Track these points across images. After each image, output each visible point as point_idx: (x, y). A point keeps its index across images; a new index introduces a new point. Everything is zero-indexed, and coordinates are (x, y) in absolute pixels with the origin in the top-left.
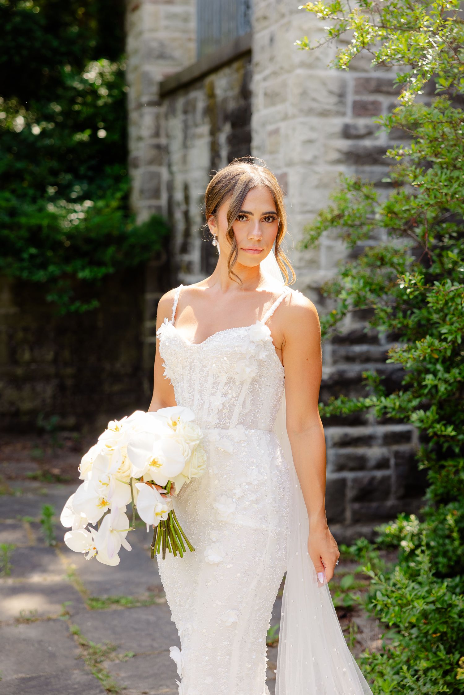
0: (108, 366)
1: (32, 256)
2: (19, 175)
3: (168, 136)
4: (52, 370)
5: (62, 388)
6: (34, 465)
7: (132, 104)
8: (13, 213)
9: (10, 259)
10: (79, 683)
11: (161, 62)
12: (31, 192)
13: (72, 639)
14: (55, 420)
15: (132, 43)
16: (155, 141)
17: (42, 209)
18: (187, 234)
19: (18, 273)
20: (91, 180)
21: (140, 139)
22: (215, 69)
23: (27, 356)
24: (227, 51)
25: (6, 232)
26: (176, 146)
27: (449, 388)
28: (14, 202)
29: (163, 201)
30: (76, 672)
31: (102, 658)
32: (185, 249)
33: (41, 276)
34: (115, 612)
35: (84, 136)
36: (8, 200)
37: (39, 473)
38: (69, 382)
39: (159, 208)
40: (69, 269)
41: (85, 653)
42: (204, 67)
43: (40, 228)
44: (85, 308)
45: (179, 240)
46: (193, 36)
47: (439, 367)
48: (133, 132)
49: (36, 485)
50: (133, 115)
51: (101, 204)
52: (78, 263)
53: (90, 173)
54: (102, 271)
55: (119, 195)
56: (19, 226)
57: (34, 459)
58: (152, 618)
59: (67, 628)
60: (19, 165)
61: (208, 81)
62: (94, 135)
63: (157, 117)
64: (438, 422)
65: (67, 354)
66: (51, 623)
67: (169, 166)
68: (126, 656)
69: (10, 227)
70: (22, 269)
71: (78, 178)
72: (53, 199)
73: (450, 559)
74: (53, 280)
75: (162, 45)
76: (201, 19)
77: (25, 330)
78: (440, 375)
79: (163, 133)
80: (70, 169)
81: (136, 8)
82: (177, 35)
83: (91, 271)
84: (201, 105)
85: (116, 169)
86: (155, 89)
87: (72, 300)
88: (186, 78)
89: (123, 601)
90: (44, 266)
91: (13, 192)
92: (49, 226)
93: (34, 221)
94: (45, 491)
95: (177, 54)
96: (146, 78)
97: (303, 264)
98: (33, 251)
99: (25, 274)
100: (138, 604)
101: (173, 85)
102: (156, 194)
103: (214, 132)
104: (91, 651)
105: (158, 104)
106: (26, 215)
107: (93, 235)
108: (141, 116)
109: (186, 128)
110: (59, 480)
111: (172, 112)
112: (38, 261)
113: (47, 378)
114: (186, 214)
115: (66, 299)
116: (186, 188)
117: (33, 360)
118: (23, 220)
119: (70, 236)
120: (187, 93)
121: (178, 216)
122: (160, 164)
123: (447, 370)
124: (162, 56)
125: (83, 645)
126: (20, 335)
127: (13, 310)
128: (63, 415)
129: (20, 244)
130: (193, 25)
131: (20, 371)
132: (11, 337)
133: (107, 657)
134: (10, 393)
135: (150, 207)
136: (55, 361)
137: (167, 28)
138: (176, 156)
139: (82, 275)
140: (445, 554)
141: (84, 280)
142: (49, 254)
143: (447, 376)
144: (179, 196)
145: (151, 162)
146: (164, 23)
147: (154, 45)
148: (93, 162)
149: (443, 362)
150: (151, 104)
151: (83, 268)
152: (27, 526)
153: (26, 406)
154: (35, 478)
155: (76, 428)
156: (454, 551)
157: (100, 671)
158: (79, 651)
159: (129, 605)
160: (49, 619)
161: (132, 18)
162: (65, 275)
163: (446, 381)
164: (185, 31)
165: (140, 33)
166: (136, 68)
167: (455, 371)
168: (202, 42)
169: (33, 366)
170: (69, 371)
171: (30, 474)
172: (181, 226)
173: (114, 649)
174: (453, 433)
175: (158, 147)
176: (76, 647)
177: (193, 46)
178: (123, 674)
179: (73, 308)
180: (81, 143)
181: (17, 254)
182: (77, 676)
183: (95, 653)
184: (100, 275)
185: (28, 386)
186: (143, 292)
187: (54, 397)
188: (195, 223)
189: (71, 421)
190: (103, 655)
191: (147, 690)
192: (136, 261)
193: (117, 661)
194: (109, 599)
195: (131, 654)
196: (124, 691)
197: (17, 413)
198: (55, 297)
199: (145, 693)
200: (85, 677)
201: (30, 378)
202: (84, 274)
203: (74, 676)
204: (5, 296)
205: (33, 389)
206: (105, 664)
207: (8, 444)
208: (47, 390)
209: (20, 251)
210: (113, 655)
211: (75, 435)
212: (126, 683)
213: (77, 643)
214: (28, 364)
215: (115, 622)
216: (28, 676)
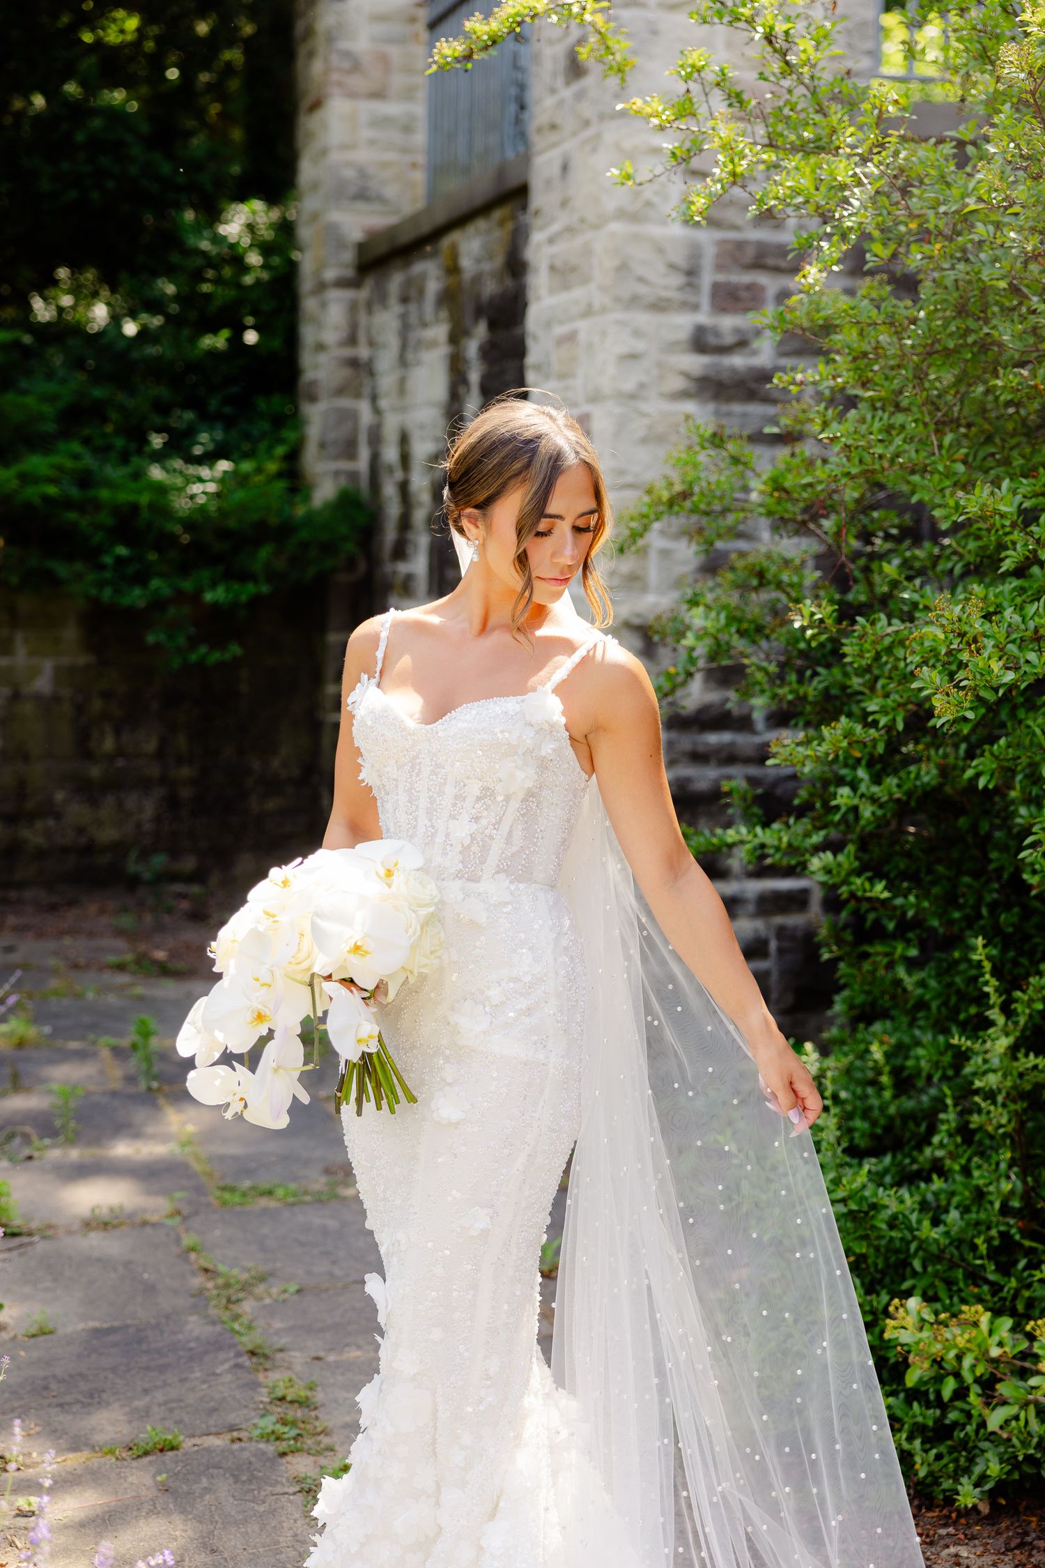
0: (256, 765)
1: (119, 560)
2: (97, 412)
3: (372, 344)
4: (154, 771)
5: (172, 802)
6: (120, 944)
7: (306, 284)
8: (85, 480)
9: (79, 566)
10: (197, 1339)
11: (361, 206)
12: (119, 442)
13: (187, 1260)
14: (159, 861)
15: (307, 171)
16: (348, 352)
17: (138, 475)
18: (405, 523)
19: (93, 591)
20: (229, 423)
21: (320, 347)
22: (461, 221)
23: (109, 744)
24: (482, 186)
25: (72, 516)
26: (386, 362)
27: (879, 813)
28: (88, 461)
29: (362, 463)
30: (193, 1318)
31: (241, 1295)
32: (400, 552)
33: (136, 597)
34: (265, 1211)
35: (218, 341)
36: (76, 457)
37: (129, 957)
38: (186, 793)
39: (353, 476)
40: (187, 585)
41: (210, 1285)
42: (440, 217)
43: (135, 508)
44: (215, 657)
45: (390, 535)
46: (421, 159)
47: (862, 773)
48: (308, 334)
49: (122, 979)
50: (309, 304)
51: (247, 466)
52: (205, 575)
53: (227, 410)
54: (249, 590)
55: (280, 450)
56: (97, 506)
57: (120, 933)
58: (332, 1224)
59: (178, 1240)
60: (98, 393)
61: (446, 242)
62: (237, 339)
63: (353, 308)
64: (859, 873)
65: (182, 741)
66: (148, 1230)
67: (374, 398)
68: (285, 1291)
69: (81, 507)
70: (101, 585)
71: (207, 418)
72: (159, 457)
73: (874, 1124)
74: (158, 605)
75: (362, 174)
76: (435, 126)
77: (106, 695)
78: (863, 788)
79: (362, 338)
80: (193, 402)
81: (317, 105)
82: (391, 156)
83: (227, 590)
84: (433, 287)
85: (277, 402)
86: (349, 256)
87: (193, 643)
88: (406, 237)
89: (280, 1192)
90: (141, 579)
91: (86, 441)
92: (152, 507)
93: (123, 497)
94: (139, 990)
95: (391, 191)
96: (333, 234)
97: (616, 581)
98: (122, 551)
99: (107, 594)
100: (308, 1198)
101: (382, 248)
102: (349, 449)
103: (456, 338)
104: (220, 1281)
105: (355, 283)
106: (109, 484)
107: (232, 523)
108: (324, 305)
109: (405, 329)
110: (165, 971)
111: (381, 298)
112: (131, 570)
113: (145, 785)
114: (404, 488)
115: (181, 640)
116: (404, 439)
117: (120, 752)
118: (105, 494)
119: (190, 525)
120: (407, 264)
121: (390, 490)
122: (358, 395)
123: (877, 780)
124: (362, 195)
125: (206, 1270)
126: (97, 705)
127: (83, 659)
128: (175, 853)
129: (98, 538)
130: (420, 138)
131: (95, 772)
132: (80, 709)
133: (251, 1293)
134: (77, 812)
135: (337, 474)
136: (160, 754)
137: (372, 142)
138: (387, 381)
139: (209, 597)
140: (866, 1114)
141: (215, 606)
142: (152, 556)
143: (875, 789)
144: (391, 454)
145: (340, 391)
146: (366, 133)
147: (349, 173)
148: (234, 389)
149: (870, 765)
150: (341, 283)
151: (213, 585)
152: (105, 1053)
153: (107, 835)
154: (121, 967)
155: (197, 877)
156: (883, 1109)
157: (236, 1317)
158: (197, 1281)
159: (291, 1200)
160: (145, 1223)
161: (308, 123)
162: (180, 597)
163: (873, 800)
164: (405, 150)
165: (324, 152)
166: (315, 217)
167: (891, 781)
168: (438, 171)
169: (120, 763)
170: (186, 772)
171: (112, 959)
172: (393, 510)
173: (262, 1279)
174: (886, 895)
175: (354, 363)
176: (194, 1274)
177: (419, 177)
178: (278, 1325)
179: (194, 657)
180: (212, 353)
181: (92, 555)
182: (195, 1327)
183: (227, 1285)
184: (244, 598)
185: (110, 800)
186: (322, 629)
187: (158, 819)
188: (420, 504)
189: (189, 864)
190: (242, 1289)
191: (322, 1354)
192: (311, 572)
193: (268, 1301)
194: (253, 1188)
195: (293, 1288)
196: (279, 1356)
197: (90, 849)
198: (162, 637)
199: (318, 1359)
200: (209, 1329)
201: (114, 784)
202: (215, 595)
203: (189, 1327)
204: (70, 633)
205: (120, 804)
206: (247, 1307)
207: (72, 903)
208: (145, 808)
209: (99, 551)
210: (260, 1289)
211: (196, 889)
212: (283, 1341)
213: (195, 1267)
214: (111, 758)
215: (265, 1230)
216: (106, 1326)
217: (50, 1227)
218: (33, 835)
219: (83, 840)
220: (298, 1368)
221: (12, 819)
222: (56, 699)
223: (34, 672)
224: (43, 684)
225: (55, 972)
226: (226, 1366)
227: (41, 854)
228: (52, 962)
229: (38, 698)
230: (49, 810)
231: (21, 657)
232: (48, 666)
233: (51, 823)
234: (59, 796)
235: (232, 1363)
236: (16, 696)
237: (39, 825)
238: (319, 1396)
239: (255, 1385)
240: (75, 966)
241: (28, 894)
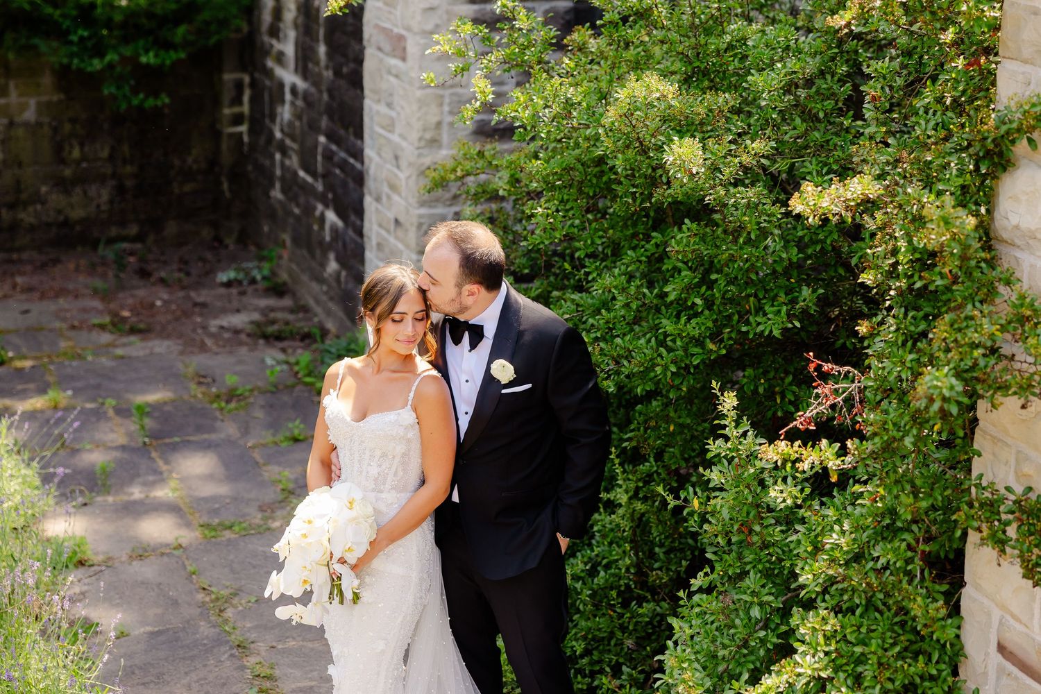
0: (177, 162)
1: (82, 39)
4: (108, 170)
5: (121, 190)
6: (98, 305)
9: (55, 44)
10: (207, 638)
13: (192, 582)
14: (114, 231)
18: (278, 13)
19: (65, 61)
23: (76, 153)
30: (202, 623)
31: (226, 605)
32: (275, 32)
33: (96, 65)
34: (229, 541)
37: (106, 319)
38: (129, 183)
40: (129, 52)
41: (208, 599)
43: (92, 5)
44: (150, 102)
45: (267, 17)
49: (106, 338)
52: (140, 44)
54: (172, 56)
57: (96, 293)
59: (184, 567)
65: (126, 148)
66: (165, 559)
68: (249, 602)
70: (72, 56)
74: (110, 68)
77: (73, 121)
83: (156, 56)
87: (135, 92)
89: (237, 526)
90: (99, 52)
92: (104, 4)
94: (121, 349)
97: (423, 143)
98: (83, 32)
99: (75, 62)
100: (253, 532)
104: (213, 596)
112: (90, 45)
113: (102, 179)
115: (127, 89)
117: (84, 158)
119: (131, 13)
125: (204, 589)
126: (67, 127)
127: (56, 97)
128: (123, 224)
129: (66, 24)
131: (68, 172)
132: (55, 130)
133: (231, 604)
134: (56, 199)
136: (111, 158)
139: (144, 59)
141: (148, 65)
142: (103, 32)
151: (147, 51)
152: (112, 414)
153: (77, 214)
154: (102, 327)
155: (139, 238)
157: (226, 621)
158: (200, 596)
159: (243, 533)
160: (163, 554)
162: (123, 61)
169: (84, 165)
170: (129, 169)
171: (96, 321)
172: (268, 1)
173: (236, 594)
176: (198, 592)
178: (248, 625)
179: (135, 102)
181: (62, 35)
182: (205, 630)
183: (217, 599)
184: (168, 62)
185: (78, 190)
186: (220, 71)
187: (111, 202)
188: (289, 10)
189: (133, 230)
190: (226, 602)
191: (274, 644)
192: (213, 40)
193: (240, 608)
194: (219, 524)
195: (253, 600)
196: (252, 646)
197: (66, 223)
198: (113, 90)
199: (273, 647)
200: (213, 630)
201: (81, 179)
202: (148, 58)
203: (202, 629)
204: (47, 80)
205: (85, 193)
206: (229, 613)
207: (56, 261)
208: (103, 195)
209: (68, 32)
210: (235, 601)
211: (138, 246)
212: (253, 636)
213: (197, 586)
214: (78, 162)
215: (232, 557)
216: (156, 629)
217: (110, 559)
218: (27, 217)
219: (61, 218)
220: (263, 654)
221: (12, 206)
222: (39, 125)
223: (23, 107)
224: (30, 115)
225: (60, 334)
226: (226, 656)
227: (32, 229)
228: (57, 324)
229: (26, 124)
230: (37, 198)
231: (13, 97)
232: (32, 102)
233: (39, 207)
234: (44, 189)
235: (229, 653)
236: (11, 124)
237: (31, 209)
238: (277, 673)
239: (243, 668)
240: (73, 327)
241: (25, 255)
